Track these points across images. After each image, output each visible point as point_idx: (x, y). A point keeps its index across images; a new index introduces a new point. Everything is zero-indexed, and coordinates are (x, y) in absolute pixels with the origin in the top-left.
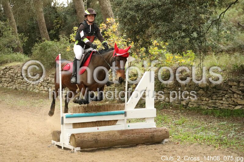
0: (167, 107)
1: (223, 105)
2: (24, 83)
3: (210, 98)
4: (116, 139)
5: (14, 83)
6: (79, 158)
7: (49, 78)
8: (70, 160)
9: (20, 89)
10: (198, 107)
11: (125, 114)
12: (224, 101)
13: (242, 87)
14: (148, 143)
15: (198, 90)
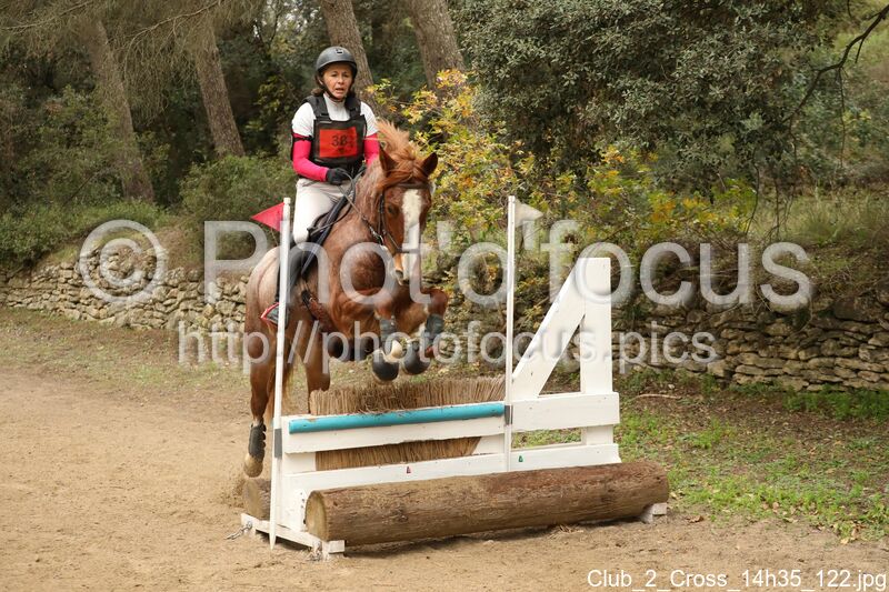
0: (659, 384)
1: (859, 374)
2: (154, 303)
3: (815, 349)
4: (474, 508)
5: (120, 307)
7: (241, 285)
10: (771, 384)
11: (506, 414)
12: (864, 361)
14: (591, 519)
15: (769, 321)
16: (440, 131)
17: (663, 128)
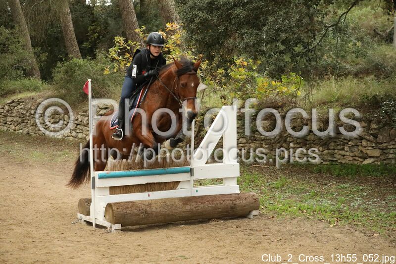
1: (344, 157)
3: (326, 146)
4: (176, 211)
5: (25, 125)
7: (79, 116)
9: (34, 135)
11: (191, 171)
12: (347, 152)
13: (375, 129)
14: (226, 216)
16: (167, 49)
17: (260, 51)
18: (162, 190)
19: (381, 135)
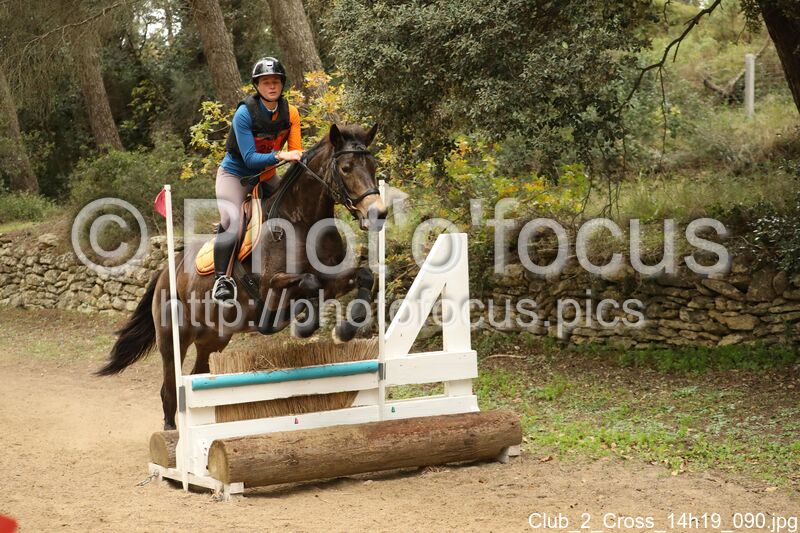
0: (506, 346)
1: (680, 333)
2: (46, 285)
5: (14, 289)
6: (240, 518)
8: (212, 523)
9: (33, 307)
10: (604, 343)
12: (684, 322)
13: (740, 273)
15: (601, 289)
17: (512, 121)
18: (323, 410)
19: (754, 286)
